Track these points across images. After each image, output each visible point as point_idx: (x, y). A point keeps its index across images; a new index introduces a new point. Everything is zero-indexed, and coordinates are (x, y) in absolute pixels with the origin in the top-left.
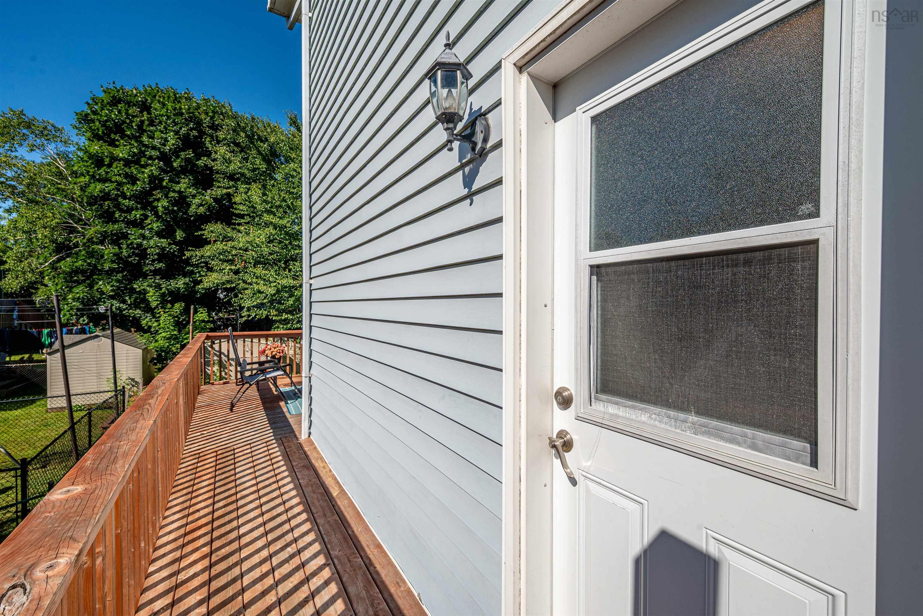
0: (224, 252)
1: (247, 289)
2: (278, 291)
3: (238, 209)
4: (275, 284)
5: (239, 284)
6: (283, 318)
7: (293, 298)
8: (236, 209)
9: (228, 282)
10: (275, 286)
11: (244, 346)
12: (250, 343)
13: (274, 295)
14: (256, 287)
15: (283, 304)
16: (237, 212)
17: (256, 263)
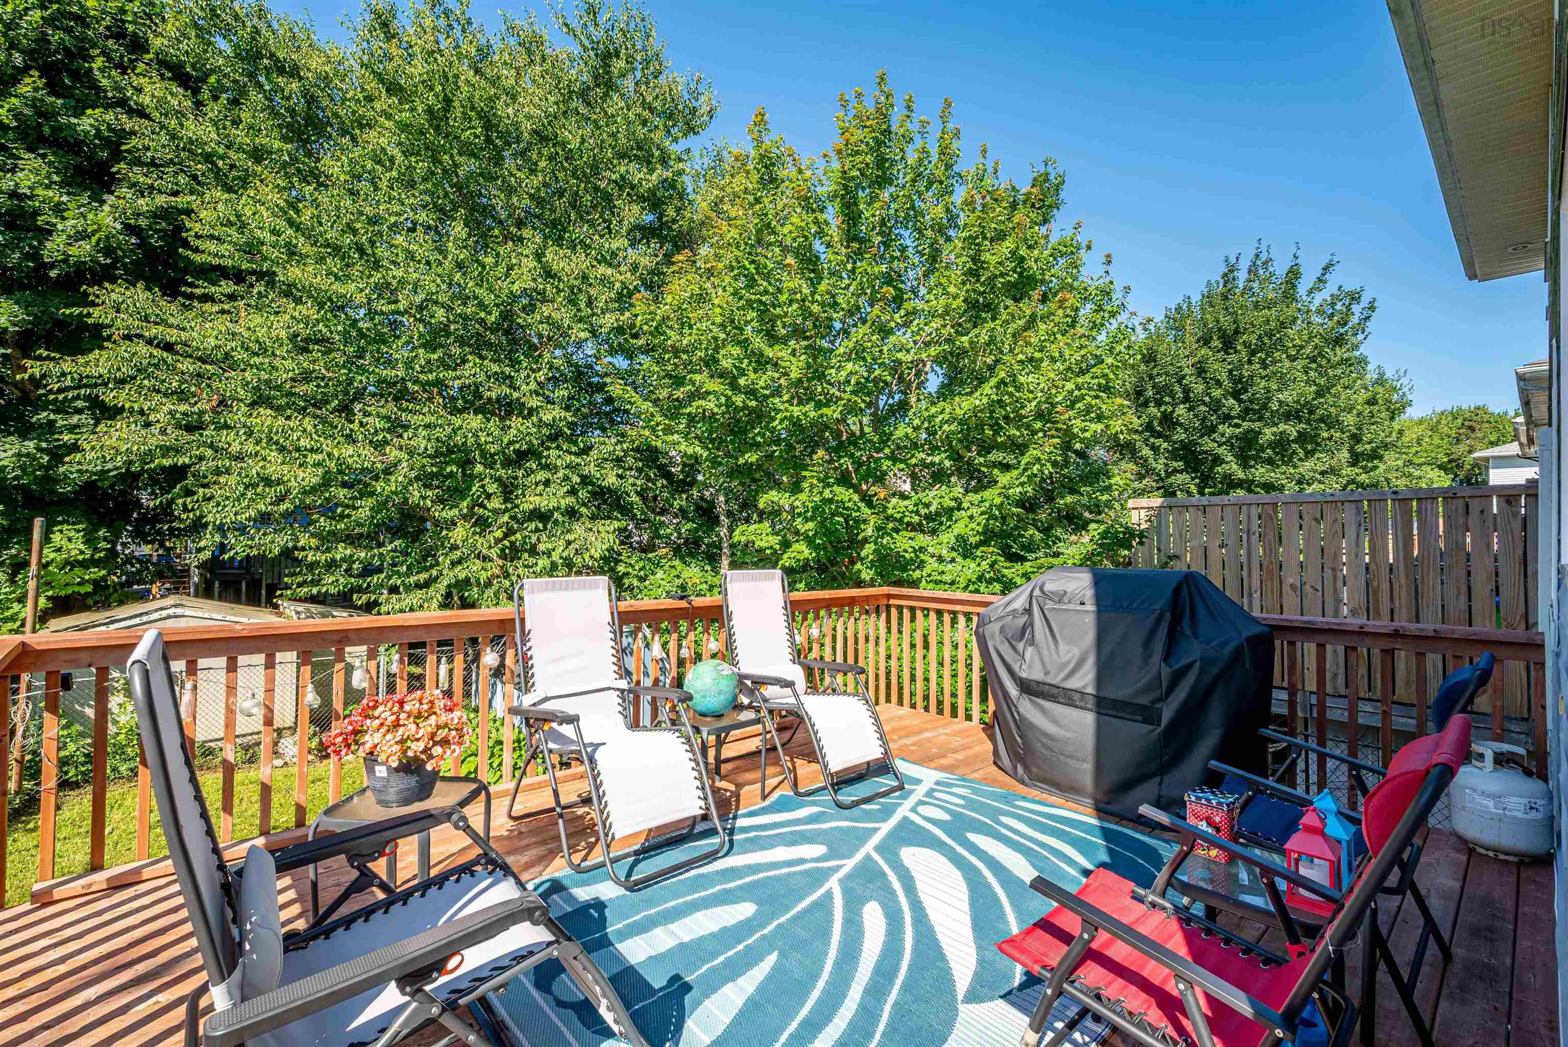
0: (156, 366)
1: (228, 472)
2: (326, 482)
3: (203, 252)
4: (319, 457)
5: (201, 458)
6: (338, 557)
7: (370, 502)
8: (196, 250)
9: (166, 451)
10: (317, 465)
11: (231, 689)
12: (260, 673)
13: (313, 490)
14: (254, 468)
15: (342, 516)
16: (198, 258)
17: (260, 400)
